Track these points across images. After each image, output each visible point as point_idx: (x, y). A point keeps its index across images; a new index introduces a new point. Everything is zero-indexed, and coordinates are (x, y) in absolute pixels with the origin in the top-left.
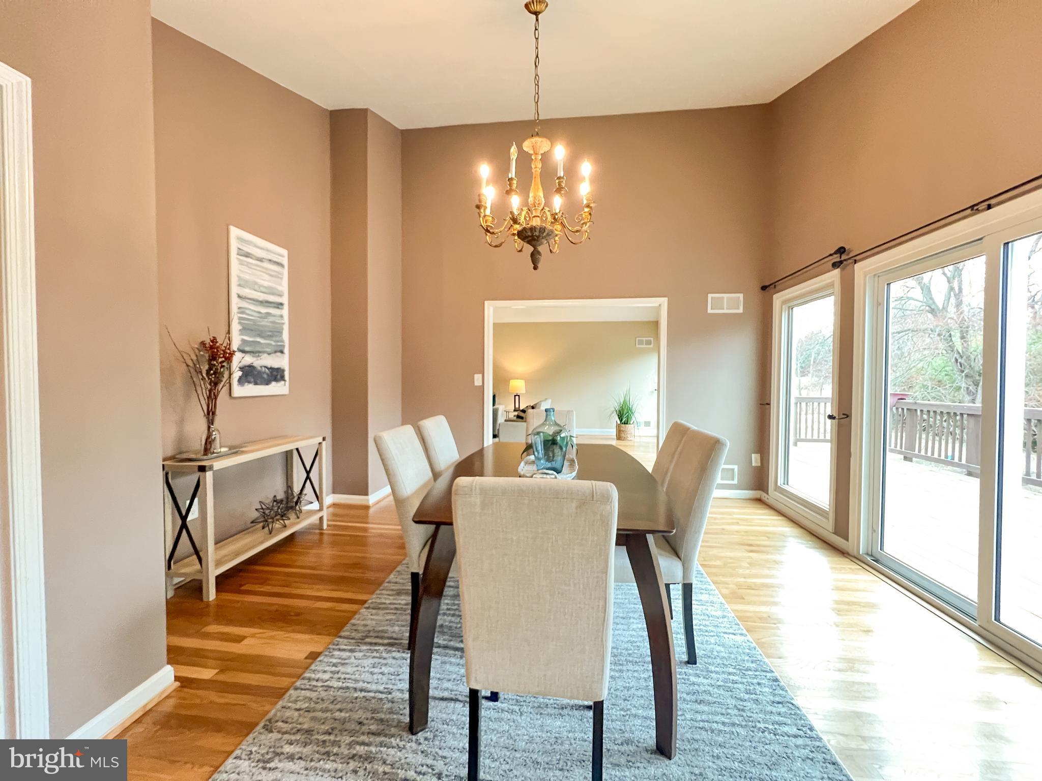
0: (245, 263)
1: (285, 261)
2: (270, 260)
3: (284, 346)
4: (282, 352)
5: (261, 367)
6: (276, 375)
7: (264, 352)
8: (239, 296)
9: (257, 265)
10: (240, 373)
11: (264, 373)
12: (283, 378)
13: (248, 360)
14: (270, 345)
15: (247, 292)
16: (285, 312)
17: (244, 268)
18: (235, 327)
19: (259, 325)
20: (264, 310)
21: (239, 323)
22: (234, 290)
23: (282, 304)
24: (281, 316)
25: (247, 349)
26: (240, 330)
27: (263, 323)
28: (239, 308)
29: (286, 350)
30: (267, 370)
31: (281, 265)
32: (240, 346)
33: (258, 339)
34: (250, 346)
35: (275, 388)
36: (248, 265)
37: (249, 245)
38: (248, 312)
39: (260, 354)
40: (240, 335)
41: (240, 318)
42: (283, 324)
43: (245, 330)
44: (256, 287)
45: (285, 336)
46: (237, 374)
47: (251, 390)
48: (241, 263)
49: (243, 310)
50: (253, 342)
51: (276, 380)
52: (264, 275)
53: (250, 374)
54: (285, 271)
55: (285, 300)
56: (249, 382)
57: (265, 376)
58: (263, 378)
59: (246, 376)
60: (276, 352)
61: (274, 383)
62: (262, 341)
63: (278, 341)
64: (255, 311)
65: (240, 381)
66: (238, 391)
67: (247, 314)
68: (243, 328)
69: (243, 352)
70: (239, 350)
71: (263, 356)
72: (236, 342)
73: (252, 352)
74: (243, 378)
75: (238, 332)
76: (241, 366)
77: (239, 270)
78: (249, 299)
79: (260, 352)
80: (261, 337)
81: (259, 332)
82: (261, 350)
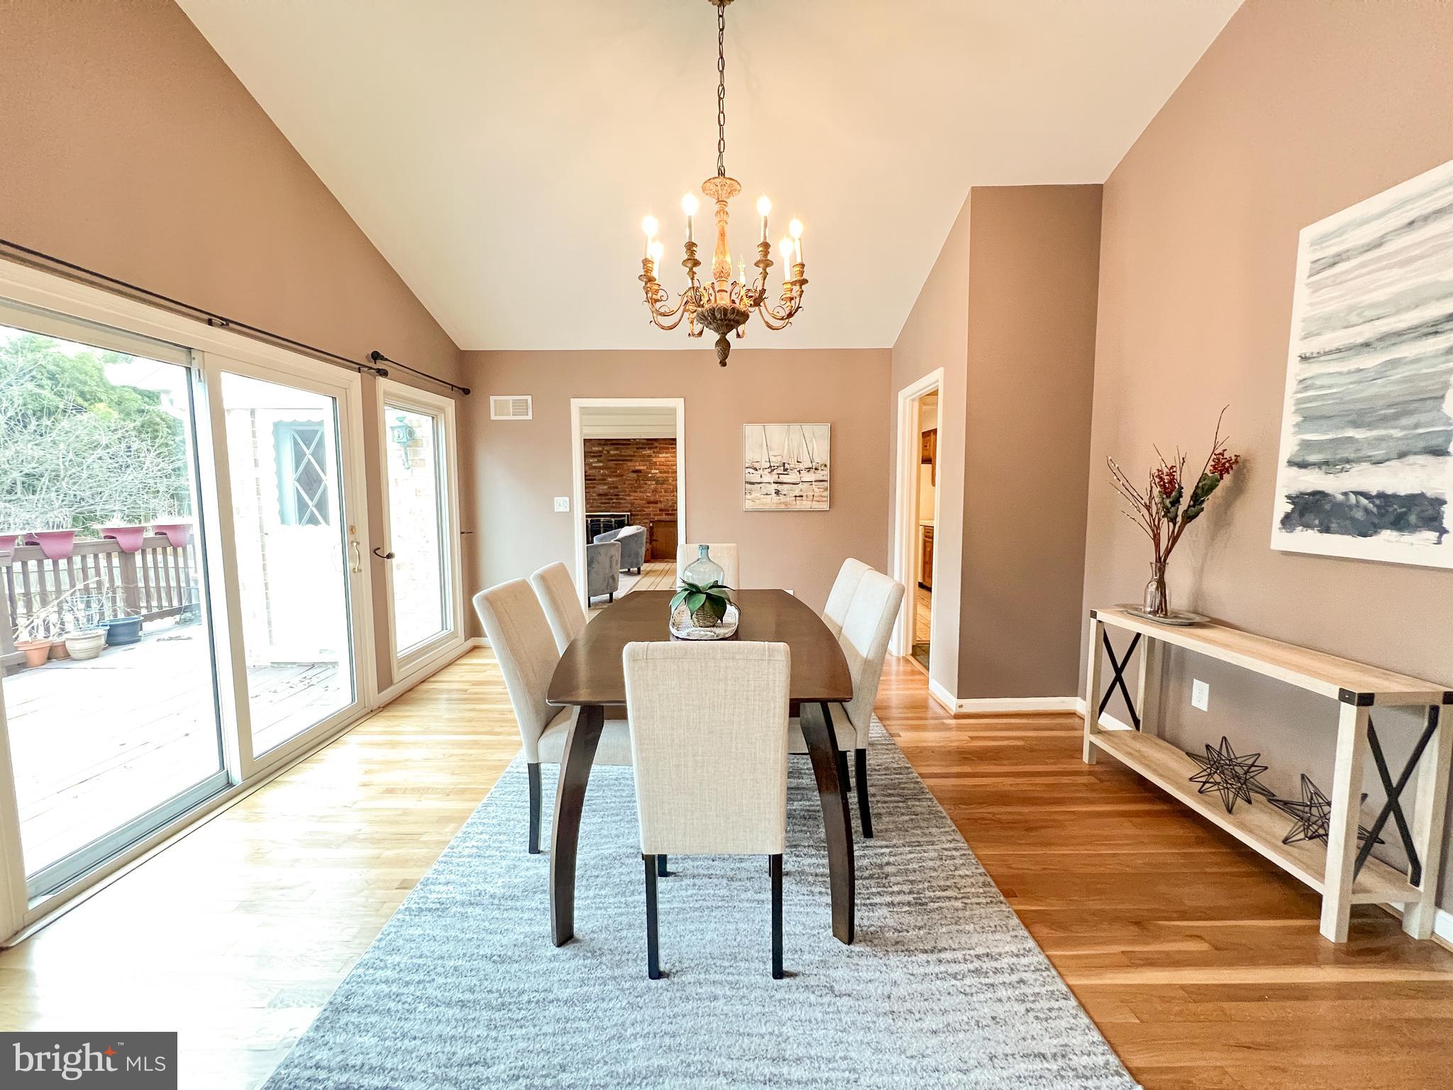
0: (1331, 280)
5: (1345, 494)
6: (1399, 512)
7: (1359, 460)
8: (1303, 358)
9: (1365, 264)
10: (1289, 508)
11: (1359, 506)
12: (1433, 522)
13: (1312, 481)
14: (1390, 438)
15: (1323, 341)
17: (1327, 293)
18: (1289, 419)
19: (1348, 402)
20: (1372, 361)
21: (1296, 411)
22: (1297, 347)
25: (1313, 458)
26: (1297, 425)
27: (1373, 392)
28: (1300, 381)
30: (1363, 501)
32: (1296, 453)
33: (1350, 433)
34: (1320, 452)
35: (1391, 546)
36: (1336, 282)
38: (1318, 382)
39: (1348, 466)
40: (1296, 433)
41: (1299, 402)
43: (1309, 418)
44: (1353, 318)
46: (1283, 507)
47: (1308, 540)
48: (1316, 288)
49: (1309, 382)
50: (1331, 440)
51: (1399, 525)
52: (1385, 272)
53: (1311, 509)
56: (1307, 526)
57: (1359, 515)
58: (1353, 519)
59: (1302, 515)
60: (1405, 454)
61: (1391, 534)
62: (1359, 434)
63: (1418, 426)
64: (1340, 374)
65: (1287, 522)
66: (1282, 540)
67: (1322, 387)
68: (1306, 419)
69: (1303, 465)
70: (1291, 463)
71: (1356, 468)
72: (1288, 445)
73: (1327, 463)
74: (1296, 515)
75: (1292, 430)
76: (1293, 492)
77: (1311, 305)
78: (1326, 354)
79: (1348, 461)
80: (1356, 424)
81: (1354, 417)
82: (1352, 456)
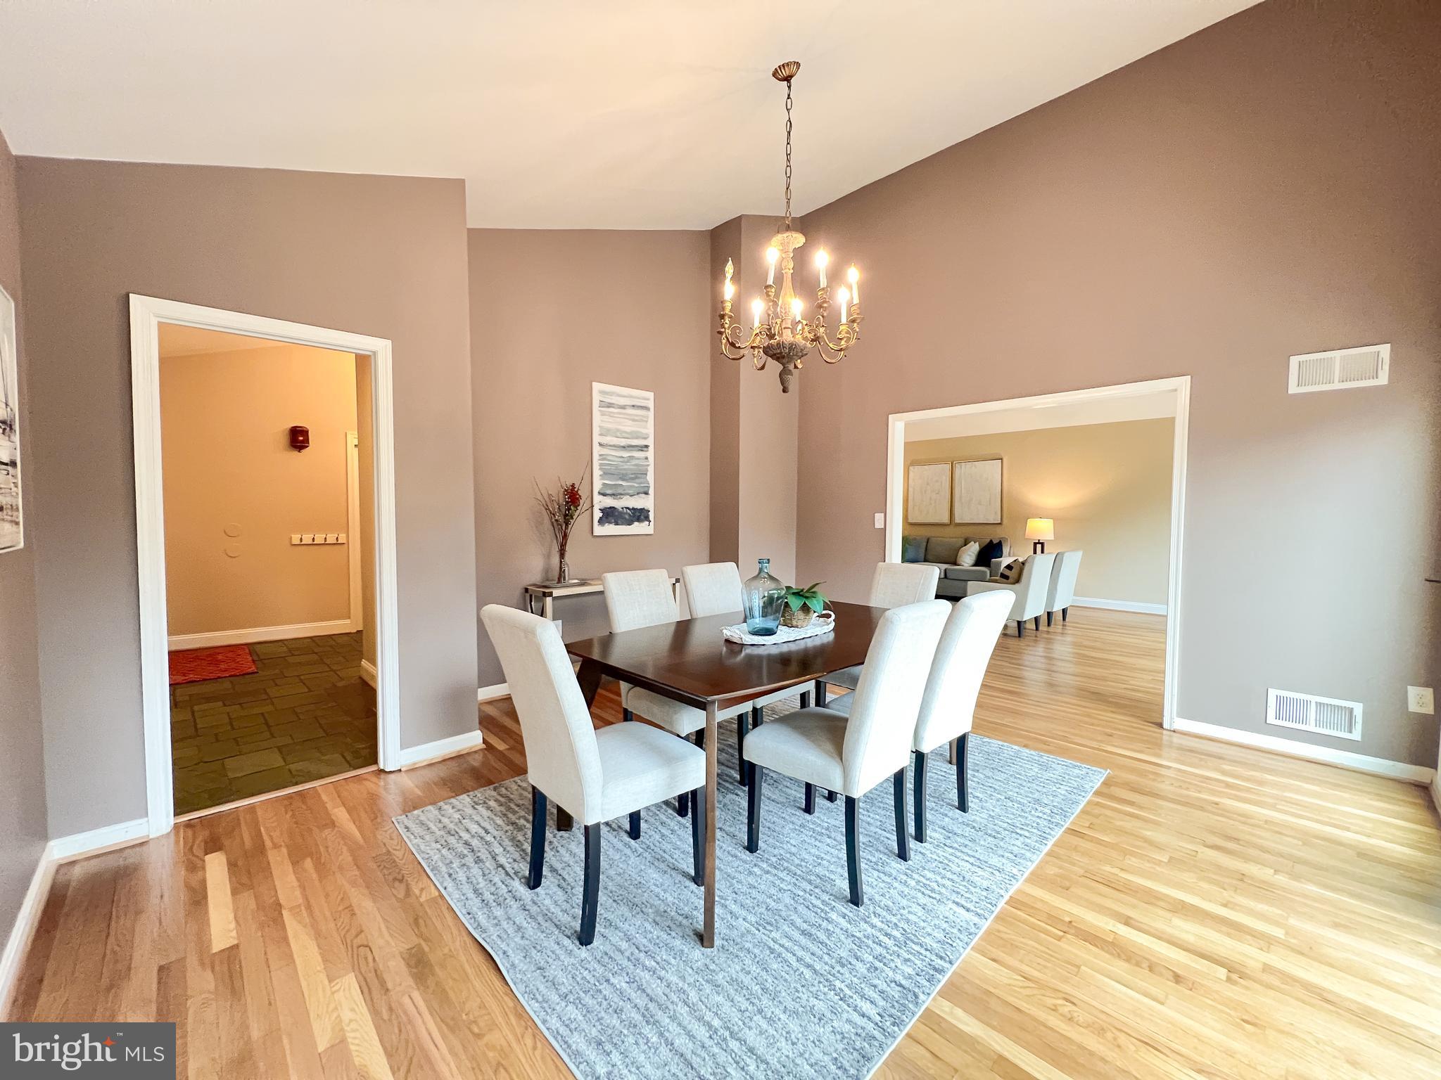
0: (607, 413)
1: (651, 405)
2: (633, 406)
3: (648, 487)
4: (646, 493)
5: (623, 508)
6: (639, 515)
7: (626, 494)
8: (600, 445)
9: (620, 413)
10: (601, 515)
11: (627, 513)
12: (647, 518)
13: (609, 502)
14: (634, 486)
15: (608, 440)
16: (650, 453)
17: (606, 418)
18: (597, 473)
19: (621, 469)
20: (626, 454)
21: (600, 469)
22: (597, 439)
23: (647, 446)
24: (647, 458)
25: (609, 492)
26: (600, 475)
27: (626, 467)
28: (600, 455)
29: (651, 491)
30: (628, 511)
31: (647, 408)
32: (601, 489)
33: (621, 483)
34: (611, 489)
35: (638, 528)
36: (612, 415)
37: (611, 395)
38: (609, 458)
39: (622, 497)
40: (601, 479)
41: (601, 465)
42: (648, 465)
43: (606, 474)
44: (618, 434)
45: (650, 477)
46: (598, 515)
47: (610, 529)
48: (603, 414)
49: (605, 457)
50: (614, 485)
51: (639, 520)
52: (627, 420)
53: (610, 515)
54: (651, 414)
55: (650, 442)
56: (610, 523)
57: (627, 517)
58: (625, 518)
59: (607, 518)
60: (638, 494)
61: (636, 523)
62: (624, 483)
63: (641, 483)
64: (616, 456)
65: (601, 521)
66: (599, 530)
67: (609, 460)
68: (604, 473)
69: (604, 495)
70: (600, 493)
71: (625, 497)
72: (597, 486)
73: (614, 495)
74: (604, 519)
75: (599, 478)
76: (602, 507)
77: (602, 421)
78: (610, 446)
79: (621, 494)
80: (623, 480)
81: (621, 476)
82: (623, 492)
